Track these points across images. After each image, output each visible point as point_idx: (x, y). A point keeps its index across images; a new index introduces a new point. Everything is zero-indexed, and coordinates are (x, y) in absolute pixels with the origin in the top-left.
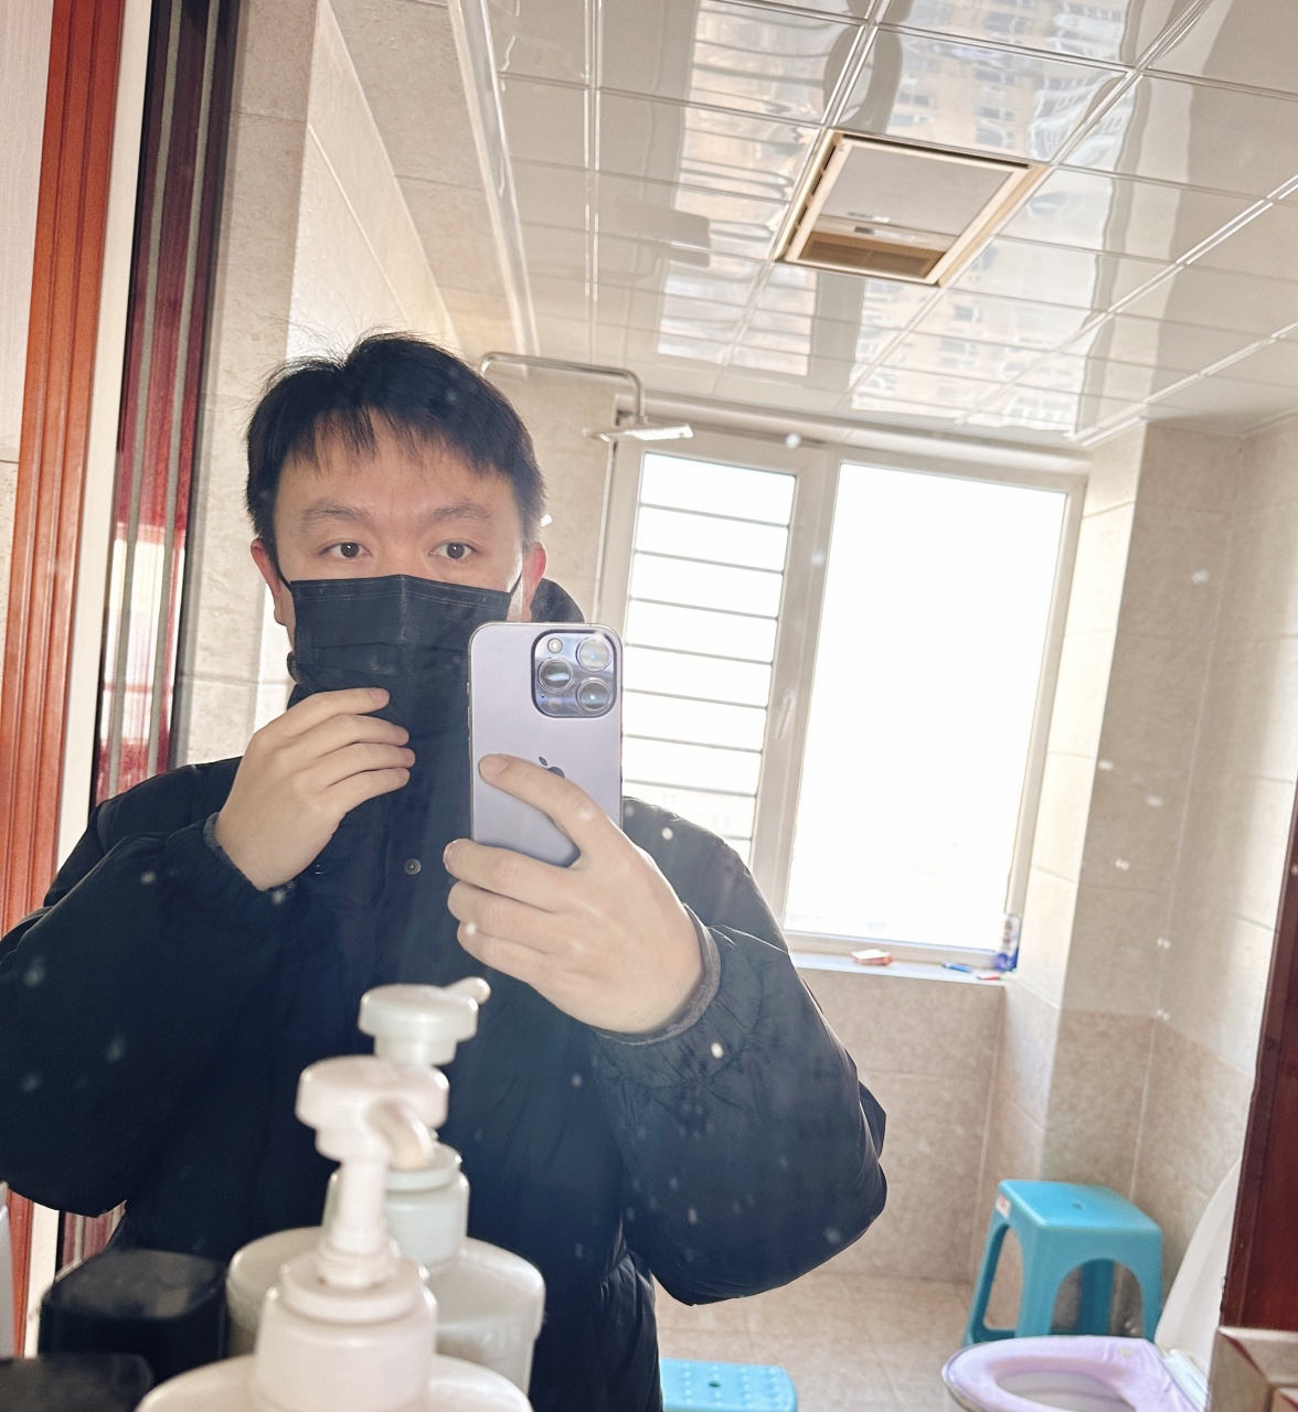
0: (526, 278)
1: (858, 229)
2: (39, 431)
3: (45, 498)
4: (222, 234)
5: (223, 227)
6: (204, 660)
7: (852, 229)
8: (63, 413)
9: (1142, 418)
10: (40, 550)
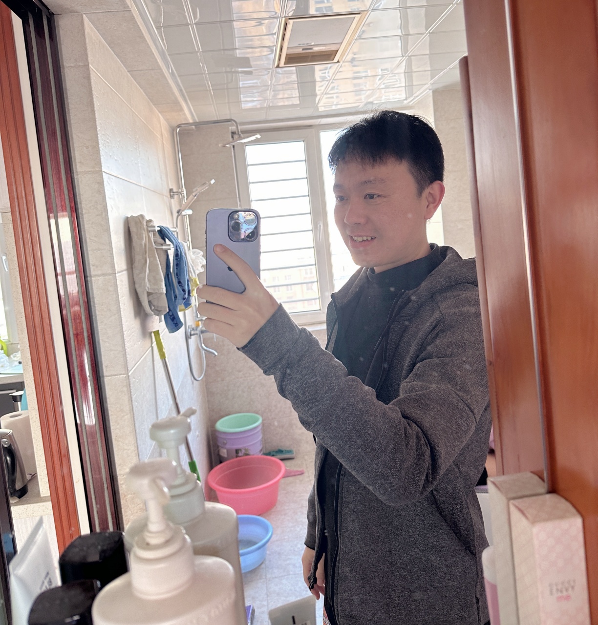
0: (185, 94)
1: (303, 49)
2: (16, 200)
3: (24, 224)
4: (67, 113)
5: (67, 110)
6: (94, 270)
7: (301, 50)
8: (23, 191)
9: (430, 89)
10: (26, 244)
